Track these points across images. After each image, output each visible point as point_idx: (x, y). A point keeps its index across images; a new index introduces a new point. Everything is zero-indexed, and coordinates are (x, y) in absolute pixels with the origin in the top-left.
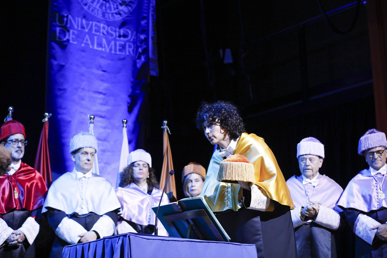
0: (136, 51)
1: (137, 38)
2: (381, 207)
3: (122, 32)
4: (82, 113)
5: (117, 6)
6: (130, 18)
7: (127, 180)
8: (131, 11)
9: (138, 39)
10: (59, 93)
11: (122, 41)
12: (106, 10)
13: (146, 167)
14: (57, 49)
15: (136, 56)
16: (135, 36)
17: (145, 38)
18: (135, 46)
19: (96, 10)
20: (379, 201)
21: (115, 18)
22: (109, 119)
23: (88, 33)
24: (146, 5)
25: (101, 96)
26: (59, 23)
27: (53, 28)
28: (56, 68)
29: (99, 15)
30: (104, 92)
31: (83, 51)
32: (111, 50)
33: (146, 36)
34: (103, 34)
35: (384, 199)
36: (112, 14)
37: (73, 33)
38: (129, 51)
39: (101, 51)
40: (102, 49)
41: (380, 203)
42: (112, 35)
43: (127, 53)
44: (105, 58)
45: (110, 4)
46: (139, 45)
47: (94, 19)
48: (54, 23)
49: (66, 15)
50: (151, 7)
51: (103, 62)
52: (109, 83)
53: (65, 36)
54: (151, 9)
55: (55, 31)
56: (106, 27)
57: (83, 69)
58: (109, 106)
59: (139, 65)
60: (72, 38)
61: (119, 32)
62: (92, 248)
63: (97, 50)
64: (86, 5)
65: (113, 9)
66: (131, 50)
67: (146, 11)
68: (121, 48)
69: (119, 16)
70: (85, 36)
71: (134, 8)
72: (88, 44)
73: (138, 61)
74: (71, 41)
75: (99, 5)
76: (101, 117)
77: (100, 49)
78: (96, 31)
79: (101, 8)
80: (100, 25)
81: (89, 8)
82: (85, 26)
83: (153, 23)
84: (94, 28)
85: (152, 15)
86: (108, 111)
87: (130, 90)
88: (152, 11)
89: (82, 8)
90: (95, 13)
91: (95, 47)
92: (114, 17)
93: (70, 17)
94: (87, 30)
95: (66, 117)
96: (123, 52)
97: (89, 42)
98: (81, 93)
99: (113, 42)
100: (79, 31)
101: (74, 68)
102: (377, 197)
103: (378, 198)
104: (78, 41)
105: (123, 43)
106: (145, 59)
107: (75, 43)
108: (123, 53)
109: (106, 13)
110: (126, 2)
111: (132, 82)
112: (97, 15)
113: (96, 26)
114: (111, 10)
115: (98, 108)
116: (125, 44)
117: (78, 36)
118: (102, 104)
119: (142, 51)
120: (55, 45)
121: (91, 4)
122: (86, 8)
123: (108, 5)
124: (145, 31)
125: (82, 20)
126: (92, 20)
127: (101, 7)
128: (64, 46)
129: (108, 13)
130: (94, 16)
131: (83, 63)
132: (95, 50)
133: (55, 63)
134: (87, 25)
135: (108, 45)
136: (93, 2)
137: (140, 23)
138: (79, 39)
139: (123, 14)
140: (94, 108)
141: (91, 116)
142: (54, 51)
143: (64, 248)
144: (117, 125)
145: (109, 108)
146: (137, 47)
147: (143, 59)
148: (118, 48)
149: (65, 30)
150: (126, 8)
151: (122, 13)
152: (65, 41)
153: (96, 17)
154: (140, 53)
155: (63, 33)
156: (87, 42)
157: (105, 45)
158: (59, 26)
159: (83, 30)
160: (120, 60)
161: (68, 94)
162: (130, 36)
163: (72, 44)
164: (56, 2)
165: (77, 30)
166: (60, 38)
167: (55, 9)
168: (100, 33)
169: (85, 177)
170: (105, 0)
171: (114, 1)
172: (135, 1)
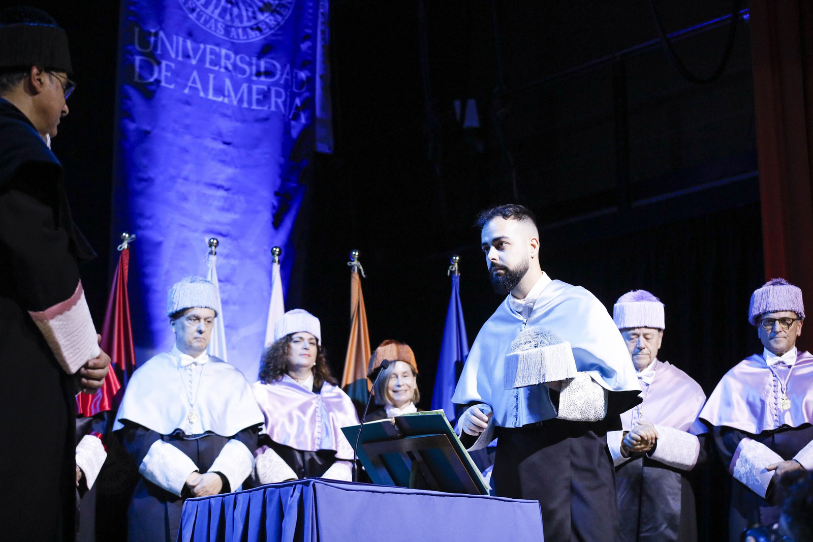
0: (289, 103)
1: (292, 78)
2: (781, 425)
3: (263, 64)
4: (182, 226)
5: (254, 13)
6: (279, 38)
8: (282, 23)
9: (294, 80)
10: (139, 187)
11: (262, 83)
12: (232, 20)
14: (136, 98)
15: (289, 115)
16: (287, 74)
17: (308, 77)
18: (289, 94)
19: (213, 21)
20: (777, 414)
21: (250, 37)
22: (235, 239)
23: (196, 67)
24: (311, 11)
25: (221, 193)
26: (140, 46)
27: (130, 58)
28: (133, 137)
29: (218, 31)
30: (226, 185)
31: (188, 103)
32: (241, 101)
33: (309, 74)
34: (226, 68)
35: (789, 410)
36: (244, 29)
37: (168, 68)
38: (276, 103)
39: (222, 103)
40: (223, 100)
41: (780, 419)
42: (243, 72)
43: (273, 108)
44: (229, 117)
45: (239, 8)
46: (295, 90)
47: (207, 38)
48: (130, 48)
49: (153, 31)
50: (320, 16)
51: (226, 125)
52: (236, 167)
53: (152, 74)
54: (320, 19)
55: (132, 63)
56: (233, 56)
57: (187, 140)
58: (236, 213)
59: (294, 133)
60: (166, 76)
61: (258, 66)
62: (241, 504)
63: (214, 102)
64: (193, 10)
65: (245, 18)
66: (280, 101)
67: (310, 24)
68: (261, 97)
69: (258, 33)
70: (191, 73)
71: (286, 18)
72: (197, 89)
73: (293, 123)
74: (163, 84)
75: (217, 11)
76: (221, 234)
77: (220, 99)
78: (213, 63)
79: (223, 18)
80: (220, 51)
81: (199, 16)
82: (191, 53)
83: (323, 46)
84: (208, 57)
85: (323, 32)
86: (234, 223)
87: (278, 182)
88: (323, 23)
89: (186, 18)
90: (210, 28)
91: (211, 96)
92: (248, 36)
93: (161, 34)
94: (194, 62)
95: (153, 235)
96: (264, 106)
97: (199, 86)
98: (181, 187)
99: (245, 86)
100: (180, 62)
101: (170, 136)
102: (774, 406)
103: (777, 408)
104: (176, 83)
105: (265, 87)
106: (307, 119)
107: (172, 87)
108: (266, 108)
109: (232, 27)
110: (271, 5)
111: (281, 166)
112: (215, 31)
113: (212, 53)
114: (241, 21)
115: (215, 216)
116: (269, 89)
117: (176, 74)
118: (223, 209)
119: (302, 103)
120: (132, 92)
121: (203, 9)
122: (193, 16)
123: (235, 11)
124: (309, 64)
125: (184, 41)
126: (205, 42)
127: (222, 15)
128: (150, 92)
129: (237, 28)
130: (208, 32)
131: (187, 127)
132: (210, 100)
133: (132, 126)
134: (195, 51)
135: (236, 93)
136: (206, 5)
137: (300, 48)
138: (179, 80)
139: (265, 29)
140: (207, 217)
141: (212, 241)
142: (129, 103)
143: (186, 502)
144: (252, 250)
145: (236, 216)
146: (293, 96)
147: (303, 119)
148: (255, 97)
149: (153, 59)
150: (271, 18)
151: (263, 27)
152: (151, 84)
153: (214, 36)
154: (297, 106)
155: (148, 67)
156: (194, 85)
157: (229, 91)
158: (141, 54)
159: (187, 61)
160: (258, 120)
161: (156, 189)
162: (279, 73)
163: (165, 88)
164: (134, 4)
165: (175, 61)
166: (141, 77)
167: (132, 18)
168: (220, 66)
169: (195, 363)
170: (230, 2)
171: (248, 4)
172: (290, 4)
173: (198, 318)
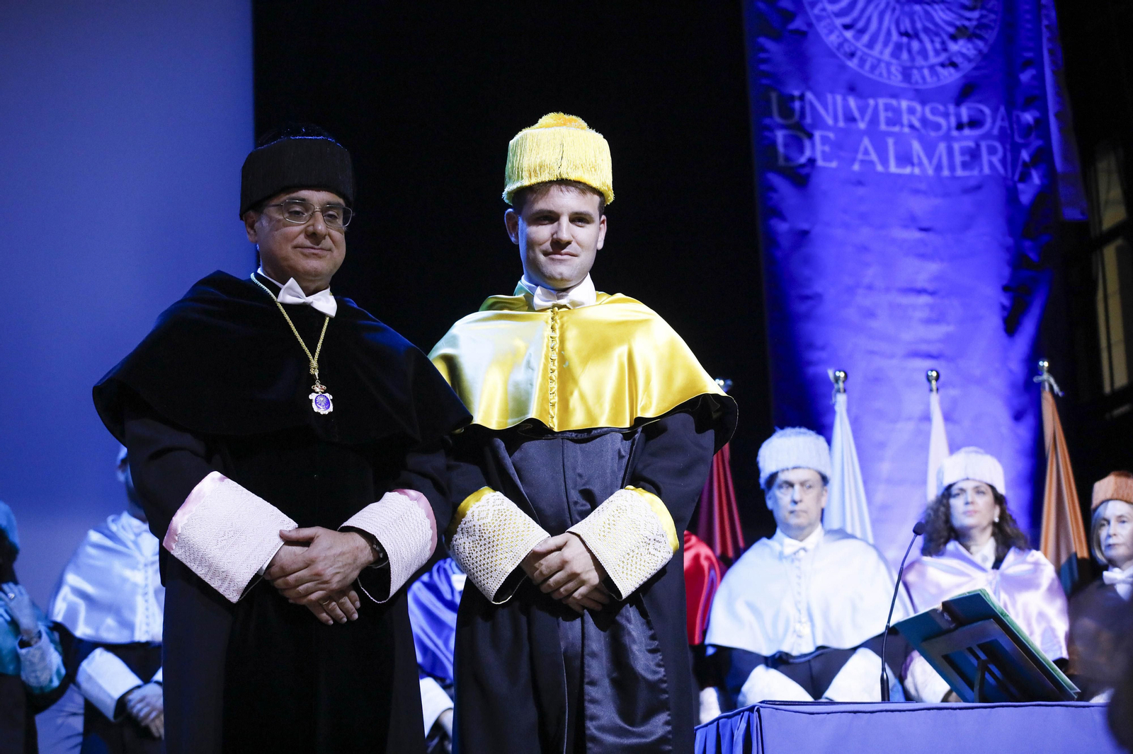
0: (1011, 159)
1: (1011, 124)
3: (965, 113)
4: (872, 353)
5: (943, 43)
6: (984, 71)
8: (985, 50)
10: (802, 308)
11: (967, 138)
12: (912, 59)
13: (984, 494)
14: (784, 189)
15: (1013, 174)
16: (1003, 120)
17: (1036, 119)
18: (1008, 147)
19: (883, 65)
21: (942, 77)
22: (950, 359)
23: (867, 132)
24: (1029, 26)
25: (924, 299)
26: (782, 115)
27: (767, 134)
28: (785, 243)
29: (892, 77)
30: (931, 287)
31: (860, 183)
32: (939, 168)
33: (1037, 114)
34: (912, 126)
36: (932, 68)
37: (825, 140)
38: (991, 165)
39: (911, 176)
40: (913, 170)
42: (937, 127)
43: (986, 170)
44: (924, 193)
45: (920, 41)
46: (1018, 139)
47: (879, 90)
48: (767, 121)
49: (796, 93)
50: (1044, 30)
51: (920, 206)
52: (942, 260)
53: (801, 150)
54: (1045, 34)
55: (773, 143)
56: (918, 108)
57: (864, 234)
58: (948, 323)
59: (1025, 198)
60: (823, 152)
61: (958, 116)
63: (899, 176)
64: (852, 55)
65: (931, 53)
66: (995, 160)
67: (1030, 44)
68: (967, 158)
69: (952, 70)
70: (860, 141)
71: (991, 41)
72: (872, 162)
73: (1021, 186)
74: (820, 163)
75: (888, 51)
76: (929, 356)
77: (908, 170)
78: (890, 122)
79: (898, 58)
80: (899, 104)
81: (862, 62)
82: (857, 114)
83: (1053, 71)
84: (882, 116)
85: (1049, 50)
86: (948, 339)
87: (1006, 272)
88: (1050, 40)
89: (843, 67)
90: (881, 75)
91: (893, 168)
92: (938, 77)
93: (809, 96)
94: (862, 125)
96: (973, 169)
97: (873, 157)
98: (863, 299)
99: (942, 147)
100: (841, 130)
101: (838, 233)
104: (839, 158)
105: (971, 144)
106: (1041, 178)
108: (976, 173)
109: (912, 68)
111: (1008, 249)
112: (889, 78)
114: (926, 57)
115: (919, 332)
116: (978, 146)
117: (838, 146)
118: (928, 321)
119: (1031, 156)
120: (776, 180)
121: (866, 50)
122: (853, 64)
123: (915, 45)
124: (1035, 99)
125: (845, 100)
126: (875, 96)
127: (896, 54)
128: (802, 177)
129: (920, 69)
130: (880, 83)
132: (892, 174)
133: (782, 227)
134: (862, 111)
135: (930, 158)
136: (870, 45)
137: (1018, 80)
138: (842, 154)
139: (962, 63)
140: (907, 336)
141: (838, 374)
142: (775, 196)
144: (977, 372)
145: (950, 328)
146: (1016, 150)
147: (1036, 179)
148: (958, 159)
149: (801, 132)
150: (970, 46)
151: (958, 60)
152: (803, 166)
153: (886, 85)
154: (1024, 162)
155: (796, 143)
156: (866, 158)
157: (919, 158)
158: (783, 127)
159: (853, 125)
160: (967, 191)
161: (827, 307)
162: (989, 121)
163: (824, 168)
164: (766, 61)
165: (834, 129)
166: (788, 159)
167: (764, 81)
168: (902, 125)
169: (804, 549)
170: (906, 34)
171: (933, 33)
172: (994, 21)
173: (791, 485)
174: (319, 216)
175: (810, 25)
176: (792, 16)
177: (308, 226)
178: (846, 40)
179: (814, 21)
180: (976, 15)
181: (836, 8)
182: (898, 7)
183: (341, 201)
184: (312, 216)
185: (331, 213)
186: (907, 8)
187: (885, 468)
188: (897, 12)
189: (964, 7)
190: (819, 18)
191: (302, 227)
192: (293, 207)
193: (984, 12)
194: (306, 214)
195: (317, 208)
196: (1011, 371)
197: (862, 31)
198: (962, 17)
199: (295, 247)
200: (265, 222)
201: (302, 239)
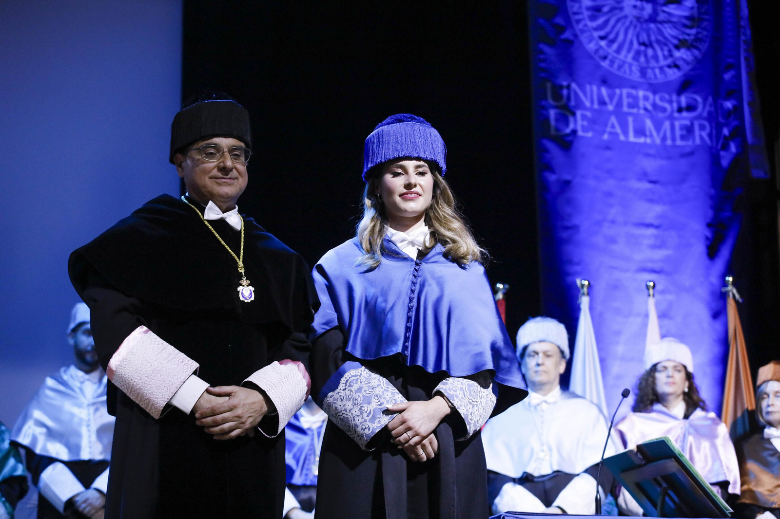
0: (715, 134)
1: (716, 109)
3: (683, 100)
4: (613, 268)
5: (670, 51)
6: (698, 72)
7: (645, 398)
8: (699, 56)
10: (565, 235)
11: (685, 118)
12: (647, 61)
13: (679, 371)
14: (554, 151)
15: (717, 144)
16: (710, 106)
17: (734, 106)
18: (713, 125)
21: (668, 75)
22: (669, 274)
23: (611, 113)
24: (731, 40)
25: (651, 231)
26: (555, 100)
27: (544, 112)
28: (554, 189)
29: (633, 74)
30: (656, 222)
31: (608, 148)
32: (664, 139)
33: (734, 102)
34: (646, 109)
36: (661, 69)
37: (584, 117)
38: (701, 138)
39: (645, 144)
40: (646, 140)
42: (664, 110)
43: (698, 141)
44: (653, 156)
45: (654, 49)
46: (721, 120)
47: (623, 83)
48: (544, 103)
49: (565, 83)
50: (742, 43)
51: (650, 165)
52: (665, 204)
53: (567, 125)
54: (743, 47)
55: (547, 118)
56: (651, 96)
57: (610, 184)
58: (668, 249)
59: (725, 162)
60: (583, 126)
61: (679, 102)
63: (636, 144)
64: (605, 58)
65: (661, 58)
66: (704, 134)
67: (732, 53)
68: (684, 132)
69: (676, 70)
70: (608, 119)
71: (703, 51)
72: (617, 134)
73: (722, 153)
74: (580, 133)
75: (631, 55)
76: (653, 271)
78: (630, 106)
79: (637, 60)
80: (638, 94)
81: (612, 63)
82: (607, 99)
83: (748, 73)
84: (625, 101)
85: (746, 58)
86: (667, 259)
87: (710, 213)
88: (746, 50)
89: (598, 66)
90: (625, 72)
91: (632, 138)
92: (666, 74)
93: (574, 86)
94: (611, 108)
96: (688, 140)
97: (618, 130)
98: (608, 230)
99: (667, 124)
100: (596, 110)
101: (591, 183)
104: (593, 130)
105: (687, 123)
106: (737, 147)
108: (690, 143)
109: (646, 68)
110: (686, 40)
111: (712, 197)
112: (630, 74)
113: (629, 96)
114: (657, 60)
115: (646, 254)
116: (692, 124)
117: (593, 122)
118: (654, 247)
119: (730, 132)
120: (550, 145)
121: (615, 55)
122: (605, 64)
123: (650, 52)
124: (735, 93)
125: (599, 89)
126: (620, 87)
127: (636, 58)
128: (567, 143)
129: (653, 69)
130: (624, 78)
132: (628, 143)
133: (552, 178)
134: (611, 97)
135: (658, 131)
136: (618, 51)
137: (722, 78)
138: (596, 127)
139: (683, 65)
140: (638, 257)
141: (583, 282)
142: (548, 156)
144: (687, 283)
145: (669, 252)
146: (719, 128)
147: (733, 148)
148: (678, 133)
149: (567, 111)
150: (689, 53)
151: (680, 63)
152: (568, 135)
153: (628, 79)
154: (725, 136)
155: (563, 119)
156: (613, 131)
157: (650, 131)
158: (554, 107)
159: (604, 108)
160: (684, 155)
161: (582, 235)
163: (583, 137)
164: (545, 61)
165: (591, 109)
166: (558, 129)
167: (543, 75)
168: (639, 108)
169: (546, 402)
170: (644, 44)
171: (662, 44)
172: (706, 36)
173: (536, 353)
174: (227, 154)
175: (576, 36)
176: (563, 29)
177: (220, 163)
178: (601, 47)
179: (578, 32)
180: (693, 31)
181: (594, 24)
182: (638, 25)
183: (242, 144)
184: (223, 155)
185: (236, 153)
186: (645, 26)
187: (620, 349)
188: (638, 29)
189: (685, 26)
190: (583, 31)
191: (216, 163)
192: (209, 150)
193: (700, 30)
194: (218, 154)
195: (226, 150)
196: (711, 284)
197: (612, 41)
198: (684, 33)
199: (211, 178)
200: (189, 162)
201: (215, 172)
